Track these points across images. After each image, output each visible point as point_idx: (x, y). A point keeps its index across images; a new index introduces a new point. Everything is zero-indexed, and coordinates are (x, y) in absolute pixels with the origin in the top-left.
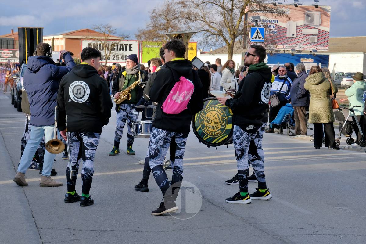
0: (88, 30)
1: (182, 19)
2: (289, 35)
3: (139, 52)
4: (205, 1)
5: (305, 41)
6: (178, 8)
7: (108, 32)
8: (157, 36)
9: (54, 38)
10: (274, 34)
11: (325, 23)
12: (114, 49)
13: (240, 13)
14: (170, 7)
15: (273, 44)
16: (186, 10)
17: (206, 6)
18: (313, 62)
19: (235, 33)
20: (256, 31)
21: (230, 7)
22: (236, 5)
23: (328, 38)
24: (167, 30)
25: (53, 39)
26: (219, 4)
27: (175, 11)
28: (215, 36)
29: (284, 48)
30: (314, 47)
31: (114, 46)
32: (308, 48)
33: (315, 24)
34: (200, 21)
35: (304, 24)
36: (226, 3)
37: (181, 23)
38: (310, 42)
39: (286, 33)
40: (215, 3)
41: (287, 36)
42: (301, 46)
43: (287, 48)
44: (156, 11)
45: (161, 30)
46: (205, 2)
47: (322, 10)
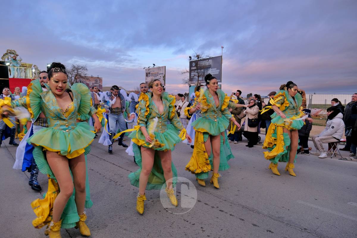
33: (98, 83)
35: (94, 82)
47: (100, 79)
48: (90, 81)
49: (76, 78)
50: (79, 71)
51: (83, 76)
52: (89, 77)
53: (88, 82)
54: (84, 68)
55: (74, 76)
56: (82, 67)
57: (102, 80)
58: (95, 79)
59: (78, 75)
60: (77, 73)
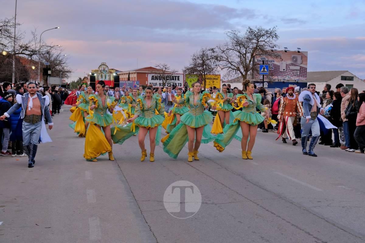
0: (151, 68)
1: (213, 60)
3: (184, 81)
5: (292, 74)
6: (209, 53)
7: (165, 69)
9: (130, 72)
11: (304, 63)
12: (168, 79)
13: (250, 56)
14: (204, 53)
15: (271, 76)
16: (215, 54)
19: (248, 69)
20: (263, 67)
21: (245, 53)
22: (248, 51)
23: (306, 72)
24: (203, 67)
25: (129, 74)
26: (237, 51)
27: (207, 55)
28: (235, 70)
29: (278, 78)
30: (297, 77)
31: (168, 77)
32: (294, 79)
33: (298, 63)
34: (225, 61)
35: (291, 63)
36: (242, 50)
37: (211, 62)
38: (295, 74)
39: (279, 68)
40: (235, 50)
41: (280, 70)
42: (289, 77)
43: (280, 78)
44: (196, 55)
45: (199, 67)
46: (228, 49)
47: (303, 54)
48: (282, 60)
49: (254, 55)
50: (261, 39)
51: (267, 50)
52: (280, 51)
53: (280, 62)
54: (271, 33)
55: (251, 51)
56: (267, 31)
57: (307, 57)
58: (291, 56)
59: (258, 48)
60: (257, 45)
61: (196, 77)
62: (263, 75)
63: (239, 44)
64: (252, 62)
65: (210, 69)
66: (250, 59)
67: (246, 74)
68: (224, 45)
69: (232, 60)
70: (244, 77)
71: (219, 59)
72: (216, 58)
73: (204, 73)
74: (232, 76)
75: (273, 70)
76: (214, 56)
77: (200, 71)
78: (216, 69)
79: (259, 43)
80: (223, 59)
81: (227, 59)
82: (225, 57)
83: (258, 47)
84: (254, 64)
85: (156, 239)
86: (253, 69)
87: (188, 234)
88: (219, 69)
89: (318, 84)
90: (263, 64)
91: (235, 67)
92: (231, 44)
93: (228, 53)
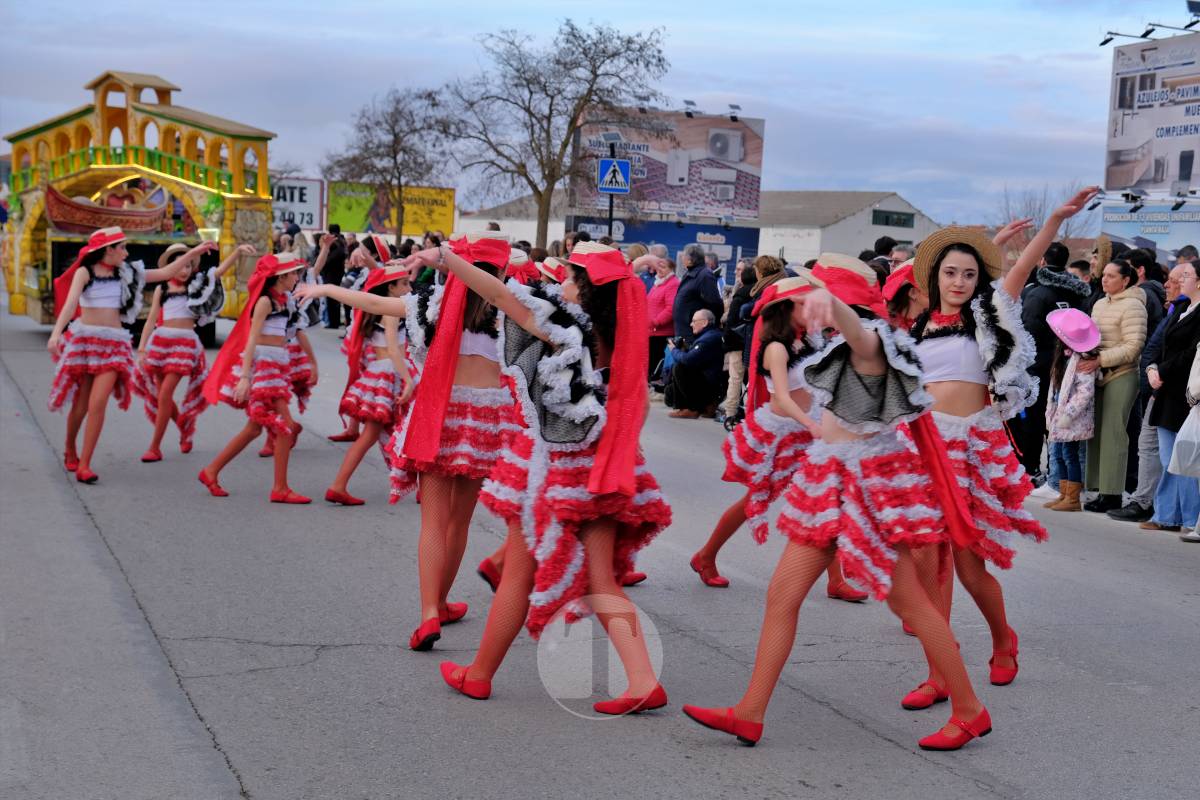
1: (430, 134)
2: (672, 180)
3: (322, 206)
4: (488, 94)
5: (707, 194)
6: (420, 108)
8: (370, 169)
10: (639, 176)
11: (750, 158)
13: (566, 127)
14: (401, 106)
15: (638, 200)
16: (439, 113)
17: (491, 107)
18: (723, 242)
19: (556, 171)
20: (612, 169)
21: (546, 111)
22: (559, 108)
23: (758, 191)
24: (395, 158)
26: (521, 104)
27: (411, 113)
28: (509, 175)
29: (660, 209)
30: (727, 209)
32: (716, 213)
33: (730, 159)
34: (475, 140)
35: (705, 157)
36: (537, 102)
37: (426, 142)
38: (718, 197)
39: (665, 174)
40: (512, 100)
41: (668, 182)
42: (699, 206)
43: (667, 209)
44: (370, 114)
45: (379, 158)
46: (487, 98)
47: (747, 127)
48: (678, 144)
49: (580, 122)
50: (607, 67)
51: (624, 105)
52: (668, 114)
53: (664, 150)
54: (641, 48)
55: (570, 108)
56: (630, 41)
57: (759, 138)
58: (707, 133)
59: (595, 98)
60: (592, 86)
61: (369, 194)
62: (611, 196)
63: (526, 79)
64: (569, 149)
65: (421, 164)
66: (564, 137)
67: (550, 189)
68: (472, 82)
69: (501, 139)
70: (543, 199)
71: (453, 129)
72: (444, 127)
73: (399, 179)
74: (502, 195)
75: (643, 180)
76: (437, 122)
77: (385, 170)
78: (441, 166)
79: (598, 80)
80: (469, 131)
81: (484, 132)
82: (476, 123)
83: (596, 94)
84: (580, 156)
85: (238, 777)
86: (575, 173)
87: (356, 758)
88: (452, 166)
89: (794, 236)
90: (613, 155)
91: (509, 164)
92: (496, 76)
93: (485, 110)
